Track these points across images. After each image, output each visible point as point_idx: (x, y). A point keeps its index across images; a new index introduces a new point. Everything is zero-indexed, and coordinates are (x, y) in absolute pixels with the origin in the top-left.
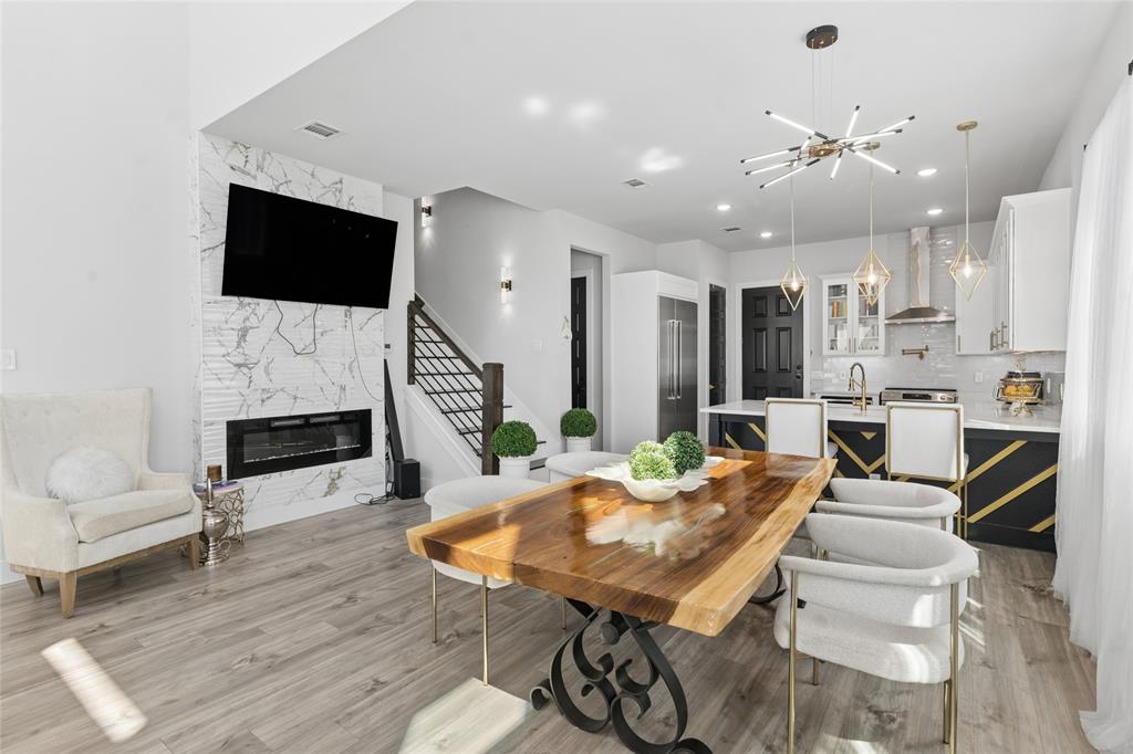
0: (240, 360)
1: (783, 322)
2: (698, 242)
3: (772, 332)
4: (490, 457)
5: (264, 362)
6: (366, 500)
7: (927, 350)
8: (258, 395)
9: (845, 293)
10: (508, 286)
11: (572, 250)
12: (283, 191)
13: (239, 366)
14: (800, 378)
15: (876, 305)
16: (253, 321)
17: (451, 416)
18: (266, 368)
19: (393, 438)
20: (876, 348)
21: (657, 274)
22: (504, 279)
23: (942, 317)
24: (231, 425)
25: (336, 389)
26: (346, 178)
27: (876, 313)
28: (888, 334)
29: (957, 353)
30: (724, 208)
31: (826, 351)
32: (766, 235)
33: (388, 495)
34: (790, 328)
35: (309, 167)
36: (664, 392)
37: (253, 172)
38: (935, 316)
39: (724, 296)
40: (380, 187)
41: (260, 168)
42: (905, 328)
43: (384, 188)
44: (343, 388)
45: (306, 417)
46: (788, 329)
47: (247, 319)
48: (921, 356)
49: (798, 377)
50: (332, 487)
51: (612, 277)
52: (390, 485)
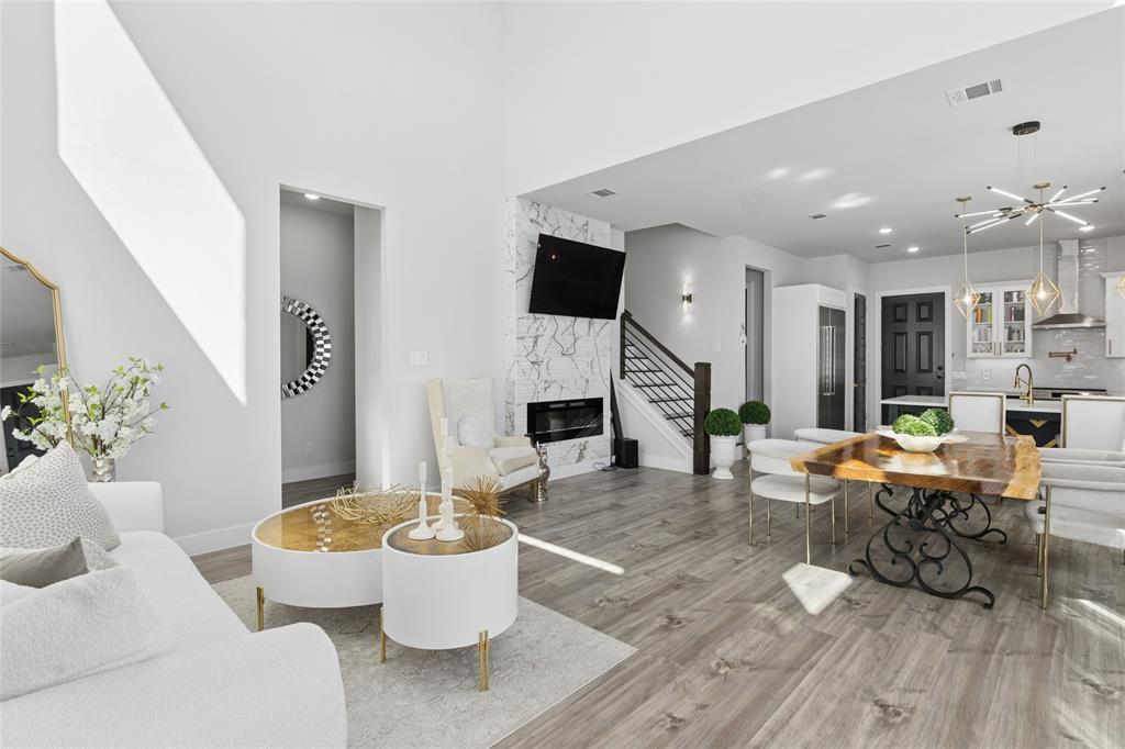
0: (534, 360)
1: (926, 326)
2: (846, 256)
3: (912, 337)
4: (701, 435)
5: (546, 360)
6: (600, 467)
7: (1075, 352)
8: (543, 385)
9: (990, 300)
10: (689, 298)
11: (747, 269)
12: (557, 235)
13: (533, 363)
14: (942, 378)
15: (1023, 311)
16: (541, 332)
17: (662, 404)
18: (548, 364)
19: (615, 421)
20: (1022, 351)
21: (817, 287)
22: (685, 294)
23: (1088, 323)
24: (531, 406)
25: (583, 381)
26: (590, 220)
27: (1023, 319)
28: (1034, 338)
29: (1108, 356)
30: (885, 231)
31: (970, 354)
32: (913, 250)
33: (612, 465)
34: (931, 333)
35: (570, 215)
36: (822, 388)
37: (541, 222)
38: (1081, 321)
39: (864, 303)
40: (609, 225)
41: (545, 219)
42: (1051, 332)
43: (612, 226)
44: (587, 381)
45: (567, 402)
46: (929, 334)
47: (538, 329)
48: (1069, 359)
49: (940, 377)
50: (581, 457)
51: (774, 290)
52: (614, 457)
